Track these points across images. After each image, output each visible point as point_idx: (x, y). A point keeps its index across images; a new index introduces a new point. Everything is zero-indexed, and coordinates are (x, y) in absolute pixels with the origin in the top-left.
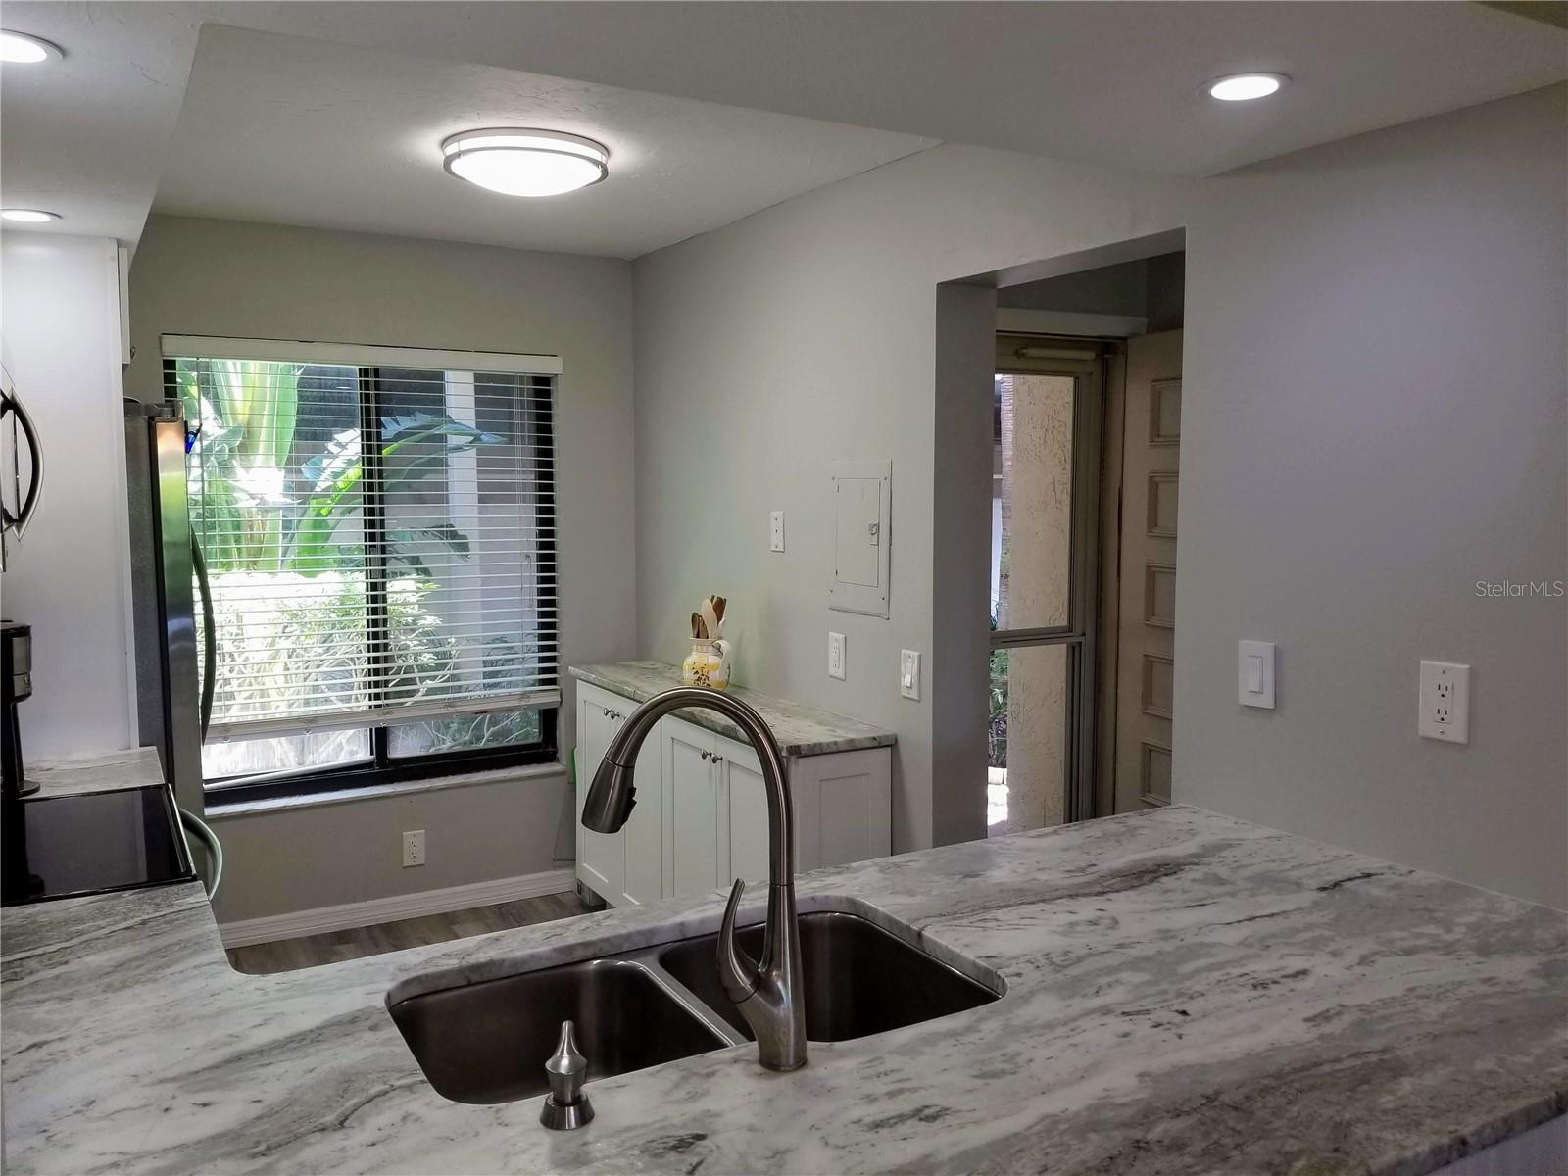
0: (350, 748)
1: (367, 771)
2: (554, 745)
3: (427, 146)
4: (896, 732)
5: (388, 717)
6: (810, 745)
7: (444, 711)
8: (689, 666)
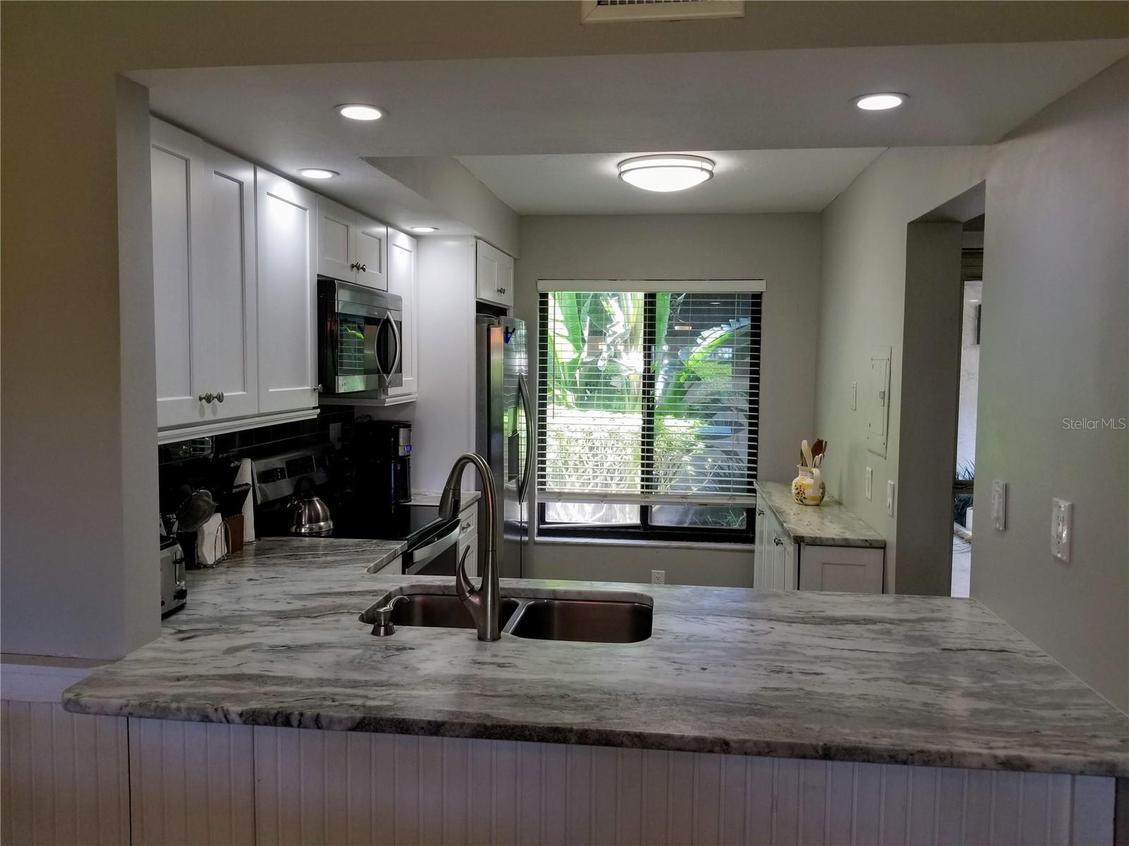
0: (629, 516)
1: (637, 530)
2: (754, 533)
3: (609, 166)
4: (885, 538)
5: (647, 500)
6: (812, 538)
7: (680, 500)
8: (794, 485)
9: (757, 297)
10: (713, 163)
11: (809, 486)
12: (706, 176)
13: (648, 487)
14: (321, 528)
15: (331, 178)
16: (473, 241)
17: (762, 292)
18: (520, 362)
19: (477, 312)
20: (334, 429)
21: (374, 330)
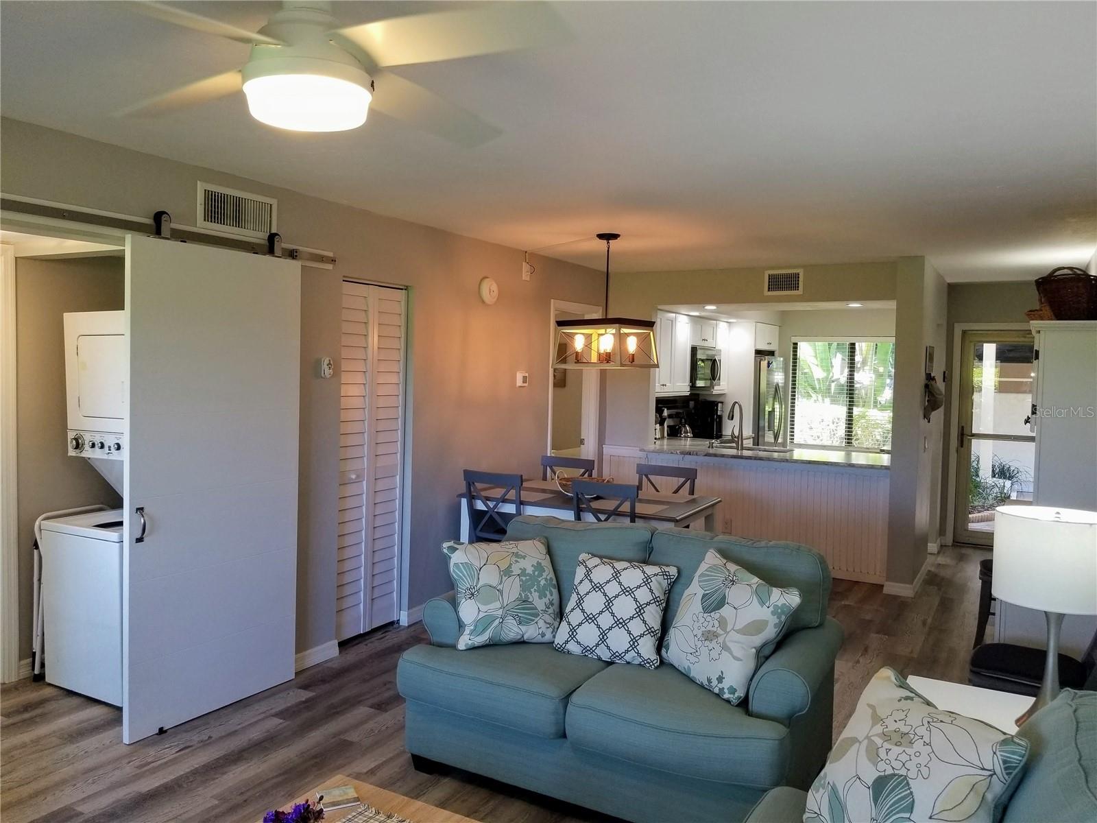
14: (688, 435)
16: (754, 324)
19: (755, 354)
20: (692, 404)
21: (710, 363)
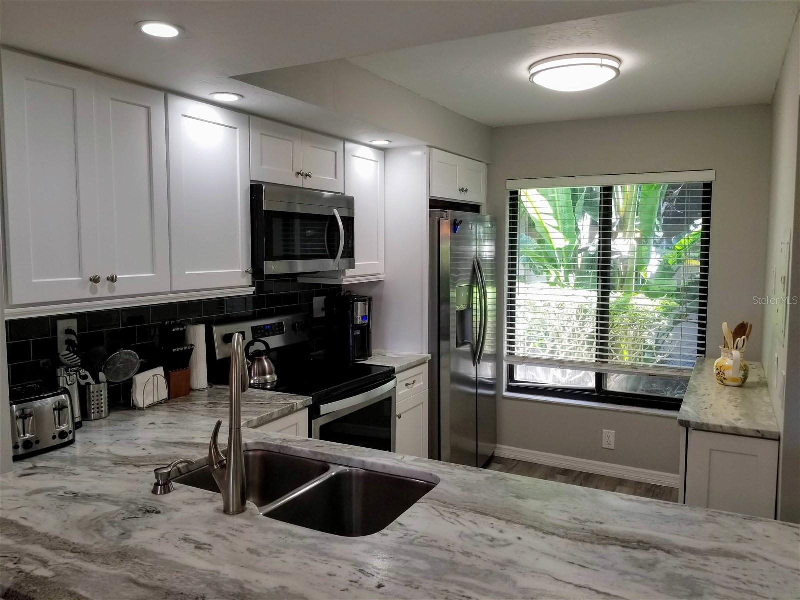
1: (593, 394)
3: (522, 70)
5: (599, 368)
6: (698, 423)
7: (631, 370)
8: (715, 365)
9: (708, 186)
10: (619, 61)
11: (729, 367)
12: (613, 74)
13: (602, 357)
14: (266, 380)
15: (237, 101)
16: (426, 150)
17: (712, 182)
18: (487, 250)
19: (430, 209)
